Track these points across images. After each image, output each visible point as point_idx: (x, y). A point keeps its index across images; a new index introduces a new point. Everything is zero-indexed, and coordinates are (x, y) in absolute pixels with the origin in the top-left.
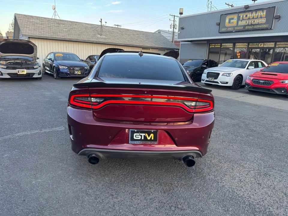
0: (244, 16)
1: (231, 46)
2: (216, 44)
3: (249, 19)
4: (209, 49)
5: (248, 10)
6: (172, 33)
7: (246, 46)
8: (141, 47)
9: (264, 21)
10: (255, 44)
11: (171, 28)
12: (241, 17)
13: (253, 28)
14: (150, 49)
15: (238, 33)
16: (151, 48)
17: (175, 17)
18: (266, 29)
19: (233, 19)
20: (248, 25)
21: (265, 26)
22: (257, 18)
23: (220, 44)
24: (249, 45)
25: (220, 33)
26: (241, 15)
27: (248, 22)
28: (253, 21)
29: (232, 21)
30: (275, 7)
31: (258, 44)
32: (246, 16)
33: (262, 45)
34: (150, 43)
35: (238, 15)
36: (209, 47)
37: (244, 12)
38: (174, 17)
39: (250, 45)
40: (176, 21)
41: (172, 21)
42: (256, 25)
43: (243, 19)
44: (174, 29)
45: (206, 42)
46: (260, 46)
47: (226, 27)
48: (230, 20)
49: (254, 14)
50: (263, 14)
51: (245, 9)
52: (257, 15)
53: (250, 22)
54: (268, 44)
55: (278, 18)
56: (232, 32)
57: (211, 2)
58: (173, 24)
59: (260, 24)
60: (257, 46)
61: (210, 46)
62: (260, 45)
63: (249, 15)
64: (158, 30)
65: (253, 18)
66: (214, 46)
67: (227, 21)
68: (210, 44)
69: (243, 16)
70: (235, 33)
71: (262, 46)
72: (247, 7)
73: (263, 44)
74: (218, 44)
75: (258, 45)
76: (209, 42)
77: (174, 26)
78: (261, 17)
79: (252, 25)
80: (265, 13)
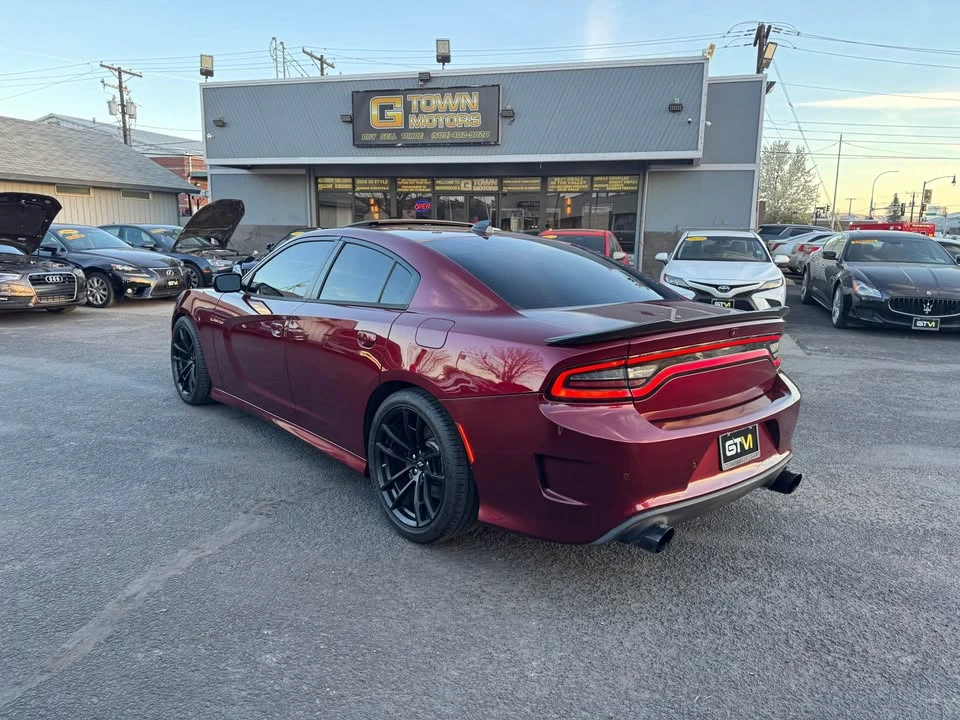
0: (423, 103)
1: (385, 186)
2: (338, 180)
3: (437, 111)
4: (318, 193)
5: (429, 85)
6: (122, 132)
7: (428, 187)
8: (54, 184)
9: (475, 120)
10: (451, 182)
11: (111, 113)
12: (415, 103)
13: (451, 138)
14: (92, 191)
15: (411, 149)
16: (95, 187)
17: (125, 77)
18: (485, 144)
19: (391, 107)
20: (437, 129)
21: (482, 135)
22: (458, 111)
23: (350, 180)
24: (433, 185)
25: (358, 146)
26: (414, 100)
27: (434, 120)
28: (448, 120)
29: (389, 113)
30: (498, 86)
31: (457, 181)
32: (428, 103)
33: (466, 185)
34: (87, 168)
35: (405, 98)
36: (317, 187)
37: (421, 90)
38: (120, 73)
39: (438, 185)
40: (129, 89)
41: (113, 86)
42: (456, 129)
43: (420, 112)
44: (127, 116)
45: (304, 172)
46: (463, 189)
47: (373, 130)
48: (383, 109)
49: (448, 101)
50: (472, 101)
51: (421, 83)
52: (457, 102)
53: (441, 120)
54: (482, 181)
55: (510, 115)
56: (392, 146)
57: (282, 43)
58: (118, 100)
59: (469, 130)
60: (455, 188)
61: (317, 184)
62: (462, 185)
63: (436, 101)
64: (47, 114)
65: (448, 111)
66: (330, 186)
67: (374, 112)
68: (316, 179)
69: (419, 102)
70: (402, 149)
71: (469, 187)
72: (425, 78)
73: (470, 181)
74: (345, 180)
75: (457, 185)
76: (315, 172)
77: (123, 106)
78: (468, 111)
79: (445, 129)
80: (476, 101)
